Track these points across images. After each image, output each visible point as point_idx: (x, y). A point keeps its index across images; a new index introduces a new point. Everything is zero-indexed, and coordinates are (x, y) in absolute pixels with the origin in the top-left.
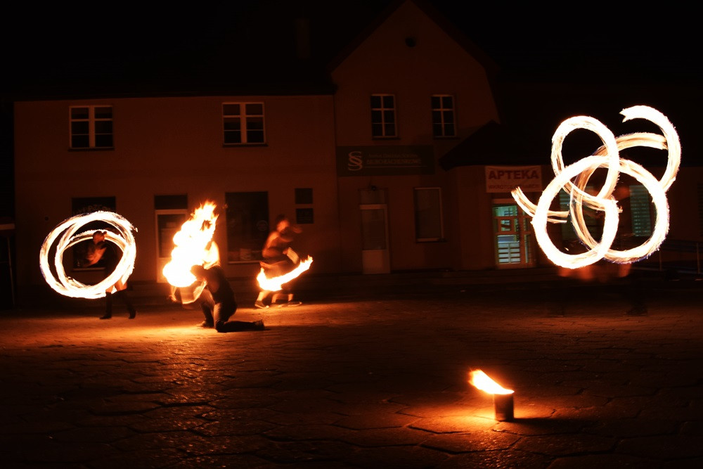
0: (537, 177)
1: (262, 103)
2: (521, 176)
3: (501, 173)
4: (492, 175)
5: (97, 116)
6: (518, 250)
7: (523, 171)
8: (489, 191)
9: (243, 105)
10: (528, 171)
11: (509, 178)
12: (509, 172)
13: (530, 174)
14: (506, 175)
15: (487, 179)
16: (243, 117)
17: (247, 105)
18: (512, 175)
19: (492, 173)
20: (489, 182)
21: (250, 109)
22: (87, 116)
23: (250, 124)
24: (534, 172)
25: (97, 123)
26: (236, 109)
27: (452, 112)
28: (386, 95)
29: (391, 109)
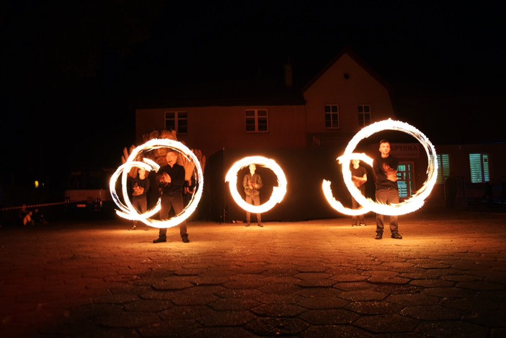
0: (417, 150)
1: (266, 110)
2: (407, 149)
3: (396, 148)
5: (179, 117)
6: (406, 190)
7: (409, 146)
9: (256, 111)
11: (401, 150)
12: (400, 147)
13: (412, 148)
16: (256, 117)
17: (258, 111)
18: (403, 149)
21: (260, 113)
22: (174, 117)
23: (259, 122)
24: (415, 147)
25: (179, 121)
26: (253, 113)
27: (369, 114)
28: (333, 105)
29: (336, 113)
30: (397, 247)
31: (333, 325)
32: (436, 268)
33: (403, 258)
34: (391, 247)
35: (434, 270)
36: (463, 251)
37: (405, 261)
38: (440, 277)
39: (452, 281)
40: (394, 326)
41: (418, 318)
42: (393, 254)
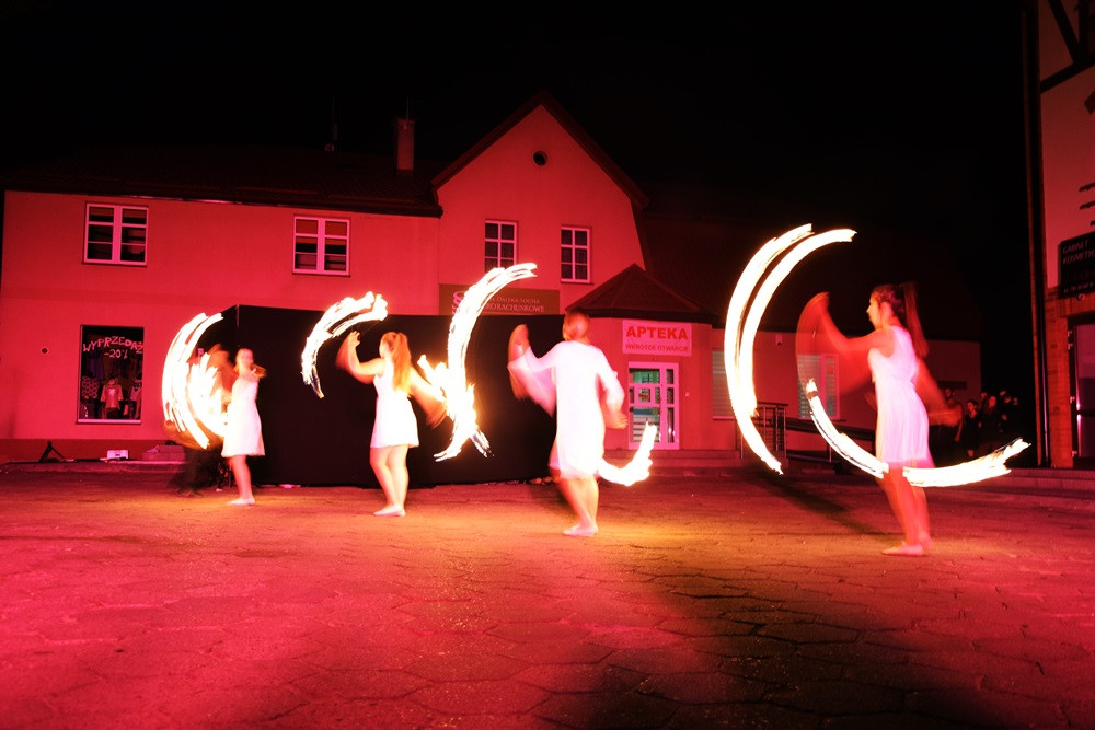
0: (686, 337)
1: (348, 221)
2: (666, 335)
3: (642, 330)
4: (631, 332)
5: (124, 220)
7: (669, 330)
8: (625, 350)
9: (322, 223)
10: (675, 330)
11: (652, 336)
12: (652, 330)
13: (677, 334)
14: (648, 332)
15: (625, 336)
16: (321, 236)
17: (327, 222)
18: (655, 333)
19: (631, 328)
20: (626, 340)
21: (330, 228)
22: (111, 219)
23: (329, 249)
24: (683, 330)
26: (313, 227)
27: (586, 250)
28: (505, 223)
29: (510, 241)
30: (634, 550)
31: (489, 713)
32: (716, 597)
33: (647, 574)
34: (620, 550)
35: (713, 600)
36: (776, 562)
37: (649, 581)
38: (724, 614)
39: (750, 623)
40: (624, 715)
41: (675, 698)
42: (625, 565)
